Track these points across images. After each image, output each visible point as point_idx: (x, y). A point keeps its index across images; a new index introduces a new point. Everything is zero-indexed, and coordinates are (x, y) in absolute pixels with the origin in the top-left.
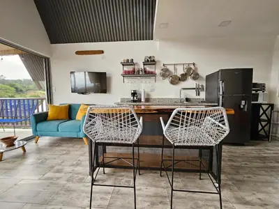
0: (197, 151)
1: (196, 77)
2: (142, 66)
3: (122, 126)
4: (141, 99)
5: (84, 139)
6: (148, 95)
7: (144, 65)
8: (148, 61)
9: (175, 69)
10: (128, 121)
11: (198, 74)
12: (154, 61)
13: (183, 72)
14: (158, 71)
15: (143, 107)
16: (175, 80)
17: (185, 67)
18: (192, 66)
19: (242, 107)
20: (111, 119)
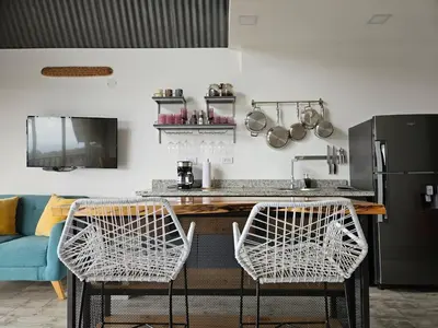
0: (321, 300)
1: (327, 131)
2: (203, 106)
3: (147, 243)
4: (201, 181)
5: (56, 284)
6: (218, 172)
7: (208, 102)
8: (217, 95)
9: (280, 114)
10: (160, 232)
11: (330, 125)
12: (230, 95)
13: (297, 121)
14: (240, 119)
15: (206, 201)
16: (281, 139)
17: (302, 108)
18: (317, 108)
19: (428, 199)
20: (123, 227)
